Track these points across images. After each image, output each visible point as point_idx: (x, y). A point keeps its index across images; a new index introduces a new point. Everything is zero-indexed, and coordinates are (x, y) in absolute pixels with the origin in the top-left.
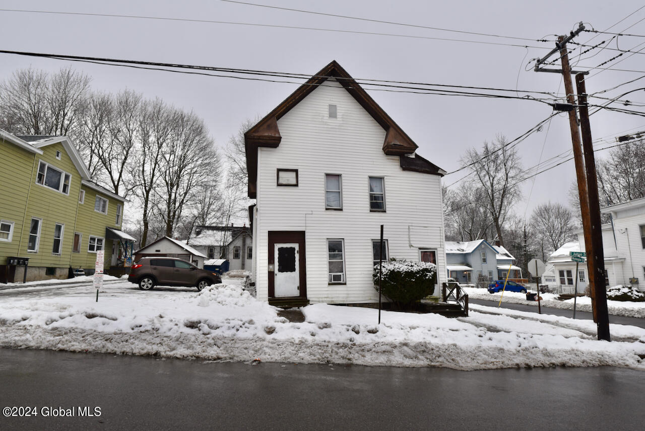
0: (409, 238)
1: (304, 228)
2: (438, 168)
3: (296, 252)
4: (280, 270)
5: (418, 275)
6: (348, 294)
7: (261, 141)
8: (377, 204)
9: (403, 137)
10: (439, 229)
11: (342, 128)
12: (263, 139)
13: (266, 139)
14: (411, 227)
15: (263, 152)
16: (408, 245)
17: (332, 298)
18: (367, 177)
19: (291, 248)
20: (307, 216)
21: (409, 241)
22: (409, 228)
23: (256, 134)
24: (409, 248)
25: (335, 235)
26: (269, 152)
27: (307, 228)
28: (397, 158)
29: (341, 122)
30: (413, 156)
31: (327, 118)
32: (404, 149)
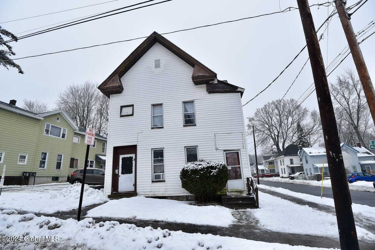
0: (215, 143)
1: (137, 143)
2: (237, 87)
3: (133, 160)
4: (122, 173)
5: (202, 172)
6: (166, 189)
7: (108, 90)
8: (189, 121)
9: (204, 70)
10: (241, 133)
11: (164, 73)
12: (109, 89)
13: (111, 89)
14: (216, 135)
15: (113, 97)
16: (214, 149)
17: (155, 192)
18: (181, 102)
19: (130, 157)
20: (139, 134)
21: (216, 145)
22: (215, 135)
23: (106, 87)
24: (215, 151)
25: (158, 146)
26: (117, 97)
27: (138, 142)
28: (205, 85)
29: (163, 69)
30: (216, 82)
31: (154, 69)
32: (206, 78)
